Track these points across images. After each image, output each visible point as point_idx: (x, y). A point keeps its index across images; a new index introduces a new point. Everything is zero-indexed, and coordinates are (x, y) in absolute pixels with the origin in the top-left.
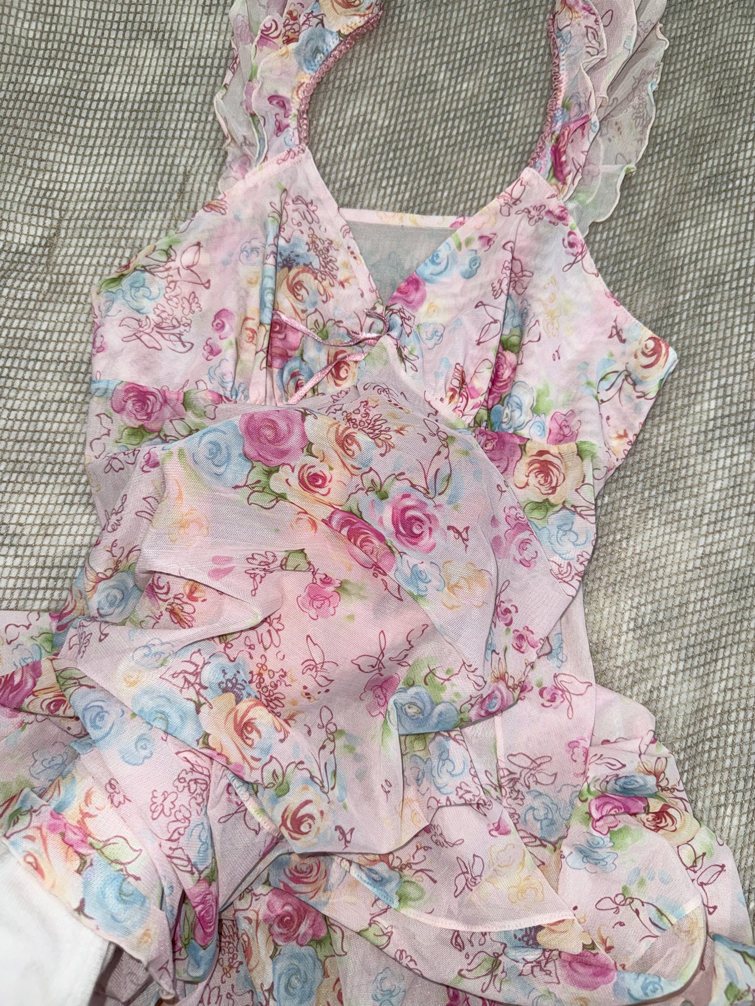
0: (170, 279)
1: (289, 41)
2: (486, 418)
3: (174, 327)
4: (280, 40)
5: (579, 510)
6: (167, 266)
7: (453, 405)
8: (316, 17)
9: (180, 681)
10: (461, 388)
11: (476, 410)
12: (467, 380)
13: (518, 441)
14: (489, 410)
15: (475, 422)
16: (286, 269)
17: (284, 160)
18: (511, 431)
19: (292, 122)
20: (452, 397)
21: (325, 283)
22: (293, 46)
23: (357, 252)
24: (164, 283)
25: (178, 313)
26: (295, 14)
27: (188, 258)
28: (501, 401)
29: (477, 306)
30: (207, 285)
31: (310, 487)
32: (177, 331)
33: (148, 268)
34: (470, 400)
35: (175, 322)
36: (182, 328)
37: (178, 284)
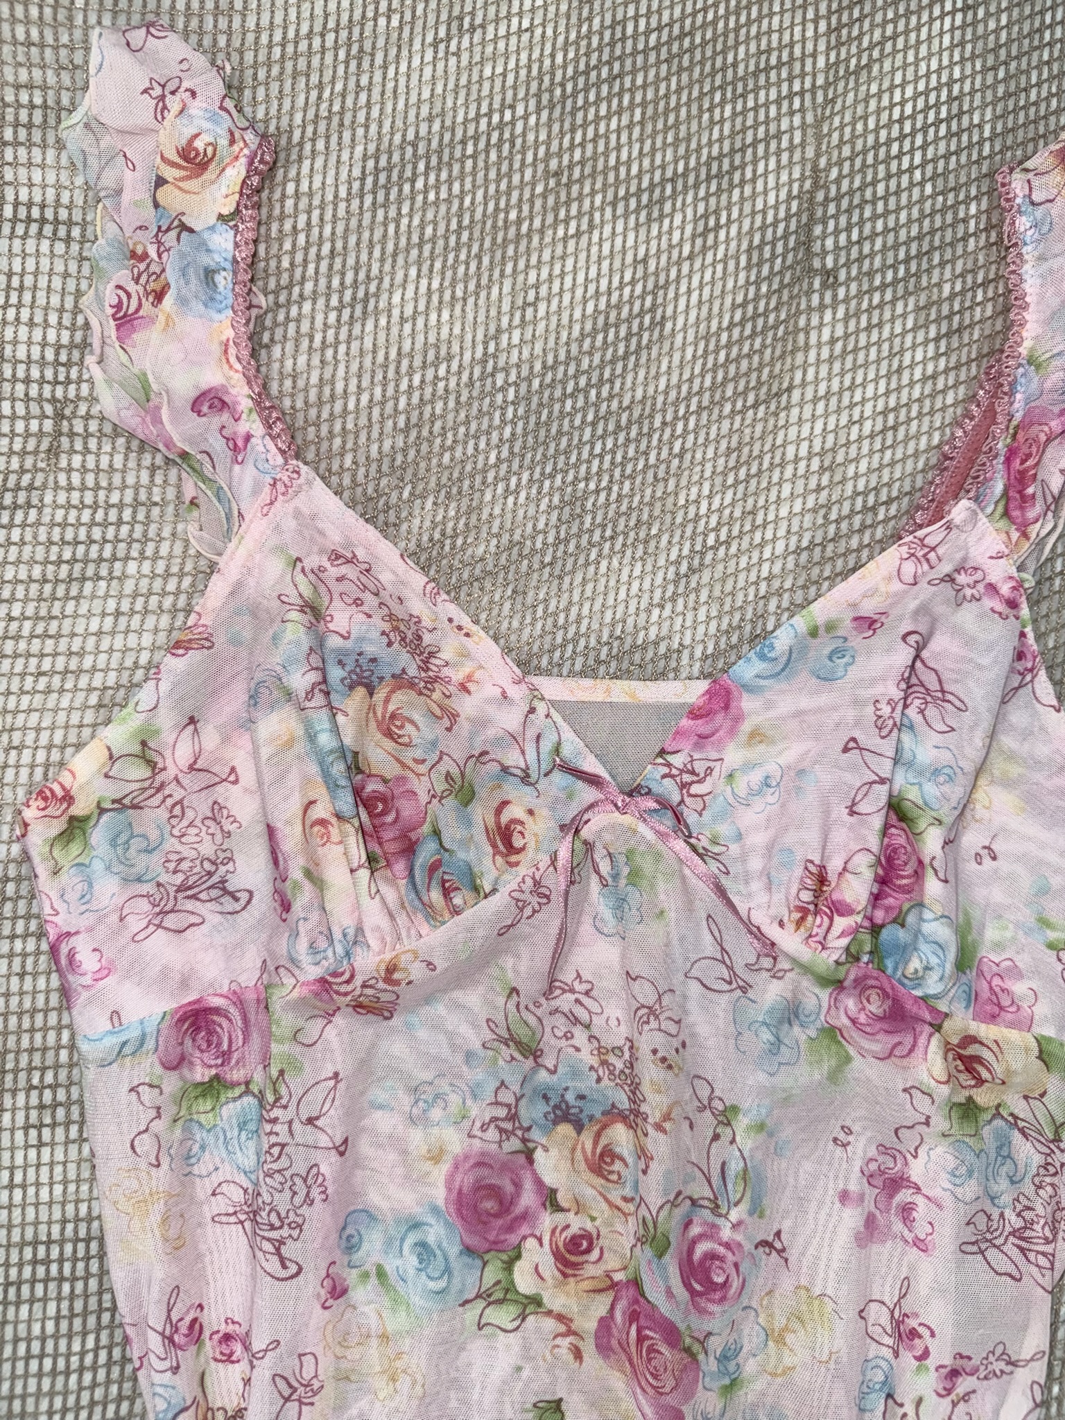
0: (169, 802)
1: (159, 296)
2: (868, 947)
3: (210, 874)
4: (147, 305)
5: (1021, 1123)
6: (157, 784)
7: (803, 932)
8: (169, 229)
10: (817, 902)
11: (848, 939)
13: (928, 1017)
15: (849, 956)
16: (361, 691)
17: (272, 503)
18: (918, 994)
19: (252, 425)
20: (803, 919)
21: (436, 695)
22: (168, 300)
23: (466, 621)
24: (163, 814)
25: (207, 849)
26: (139, 251)
27: (183, 753)
28: (899, 919)
29: (846, 749)
30: (232, 778)
31: (573, 1258)
32: (215, 879)
33: (126, 801)
34: (836, 918)
35: (207, 865)
36: (222, 869)
37: (186, 803)
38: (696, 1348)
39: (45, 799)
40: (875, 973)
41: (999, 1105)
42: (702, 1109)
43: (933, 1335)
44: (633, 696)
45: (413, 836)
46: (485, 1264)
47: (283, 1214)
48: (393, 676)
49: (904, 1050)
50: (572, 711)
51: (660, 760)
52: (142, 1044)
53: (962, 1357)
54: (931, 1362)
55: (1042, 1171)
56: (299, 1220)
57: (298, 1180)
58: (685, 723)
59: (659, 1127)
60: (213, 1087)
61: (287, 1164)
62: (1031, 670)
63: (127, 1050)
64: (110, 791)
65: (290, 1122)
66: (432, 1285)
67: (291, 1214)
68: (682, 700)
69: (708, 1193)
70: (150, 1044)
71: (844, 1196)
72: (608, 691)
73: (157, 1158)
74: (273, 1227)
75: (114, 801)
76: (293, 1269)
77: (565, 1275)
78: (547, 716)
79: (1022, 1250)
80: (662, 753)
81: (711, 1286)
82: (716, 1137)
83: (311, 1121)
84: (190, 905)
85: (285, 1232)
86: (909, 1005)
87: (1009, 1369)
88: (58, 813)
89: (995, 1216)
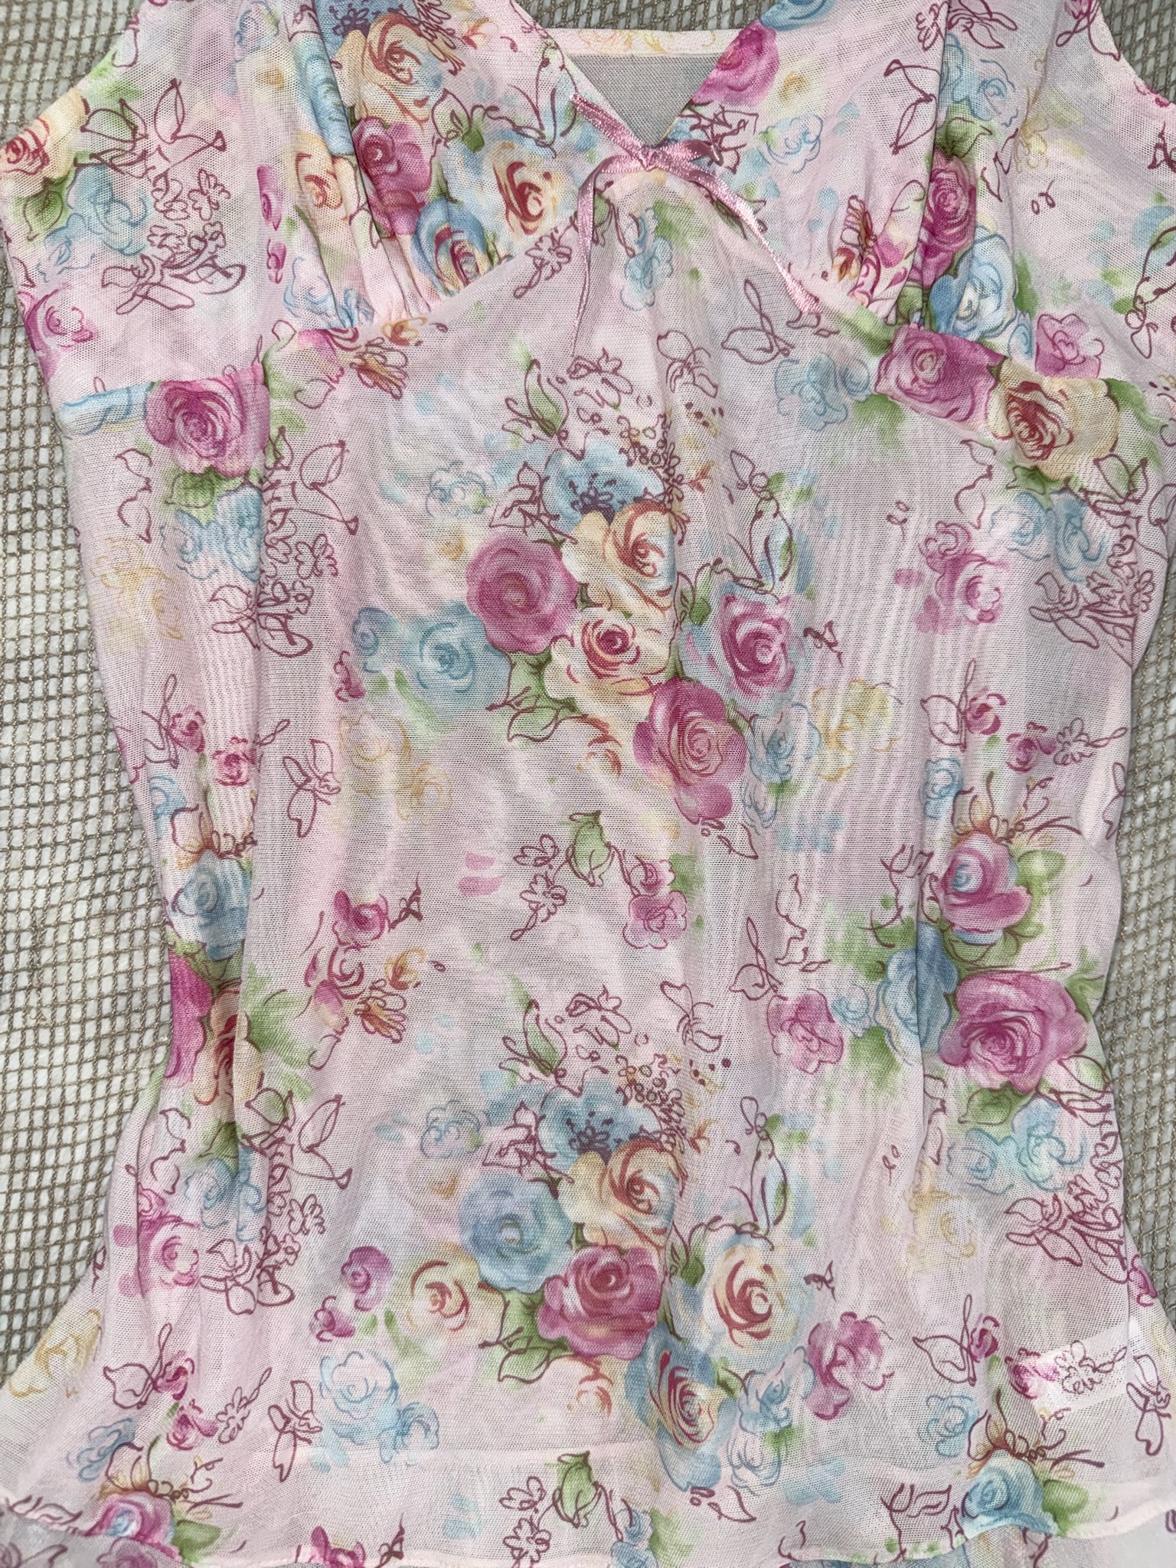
0: (152, 173)
2: (919, 304)
3: (199, 252)
5: (1093, 498)
6: (139, 151)
7: (848, 282)
9: (512, 1158)
10: (863, 247)
11: (897, 287)
12: (877, 229)
13: (986, 360)
14: (926, 291)
15: (898, 315)
16: (355, 35)
18: (973, 337)
20: (845, 267)
21: (439, 42)
24: (146, 184)
28: (951, 269)
29: (888, 72)
30: (219, 143)
31: (609, 658)
32: (205, 256)
33: (106, 157)
34: (883, 269)
35: (196, 244)
36: (211, 245)
37: (170, 176)
38: (742, 723)
39: (16, 151)
40: (927, 334)
41: (1068, 480)
42: (742, 486)
43: (1003, 703)
44: (656, 46)
45: (419, 197)
46: (513, 666)
47: (288, 586)
48: (390, 10)
49: (962, 413)
50: (590, 66)
51: (688, 112)
52: (128, 412)
53: (1036, 727)
54: (1002, 733)
55: (1118, 551)
56: (308, 592)
57: (305, 550)
58: (715, 74)
59: (696, 485)
60: (209, 479)
61: (292, 530)
62: (1087, 14)
63: (110, 417)
64: (87, 144)
65: (293, 484)
66: (455, 683)
67: (298, 585)
68: (710, 51)
69: (752, 574)
70: (137, 411)
71: (902, 577)
72: (629, 42)
73: (148, 532)
74: (278, 602)
75: (92, 156)
76: (301, 645)
77: (600, 676)
78: (563, 67)
79: (1099, 621)
80: (690, 104)
81: (760, 669)
82: (759, 514)
83: (315, 486)
84: (178, 284)
85: (292, 605)
86: (965, 352)
87: (1089, 750)
88: (31, 169)
89: (1069, 589)
